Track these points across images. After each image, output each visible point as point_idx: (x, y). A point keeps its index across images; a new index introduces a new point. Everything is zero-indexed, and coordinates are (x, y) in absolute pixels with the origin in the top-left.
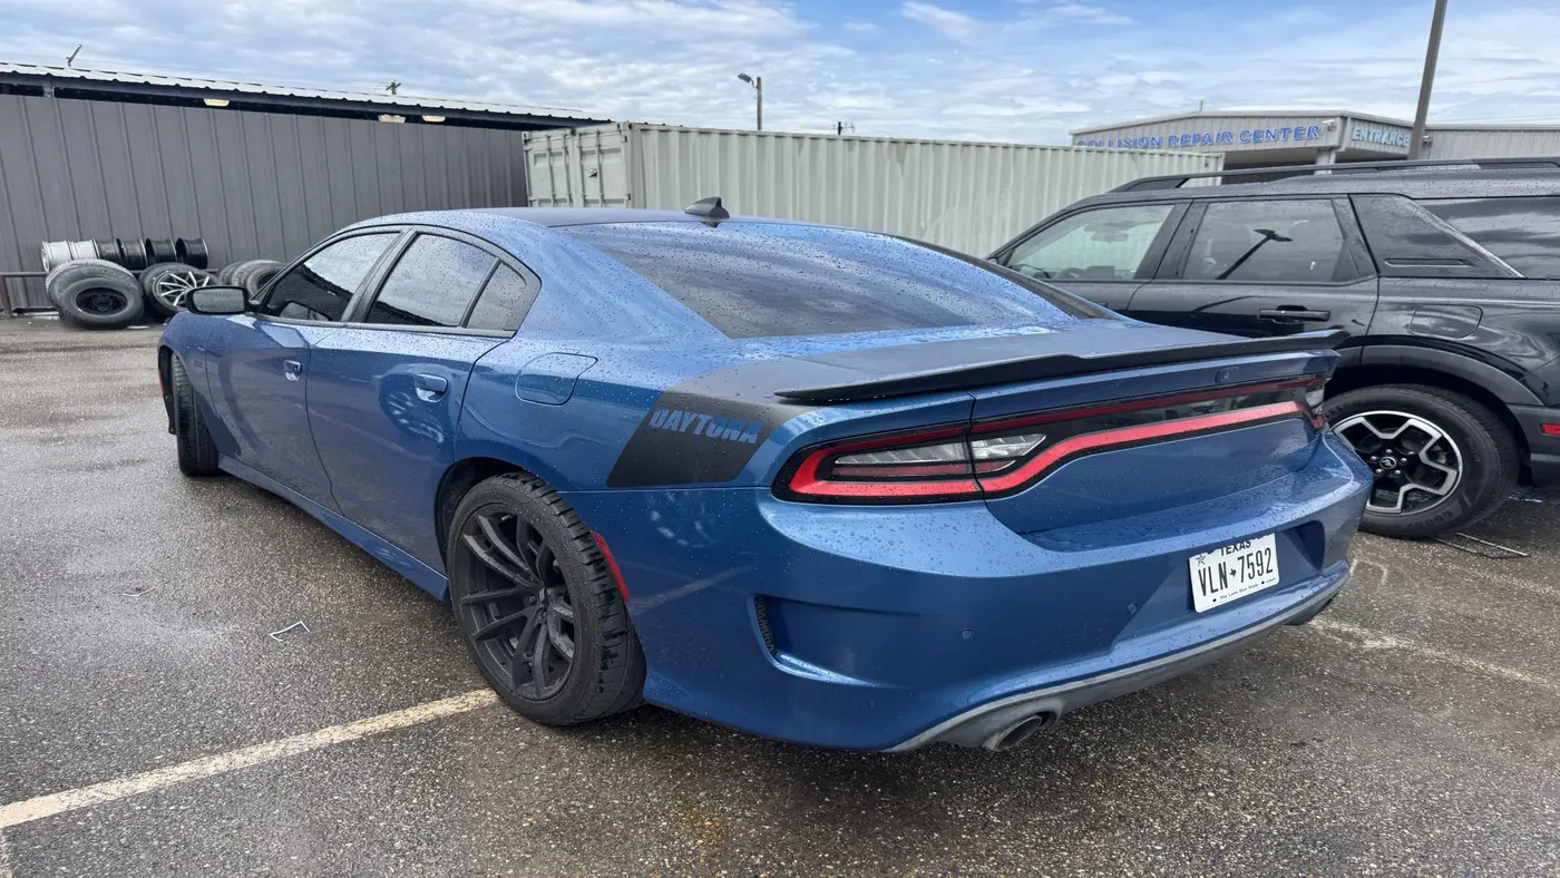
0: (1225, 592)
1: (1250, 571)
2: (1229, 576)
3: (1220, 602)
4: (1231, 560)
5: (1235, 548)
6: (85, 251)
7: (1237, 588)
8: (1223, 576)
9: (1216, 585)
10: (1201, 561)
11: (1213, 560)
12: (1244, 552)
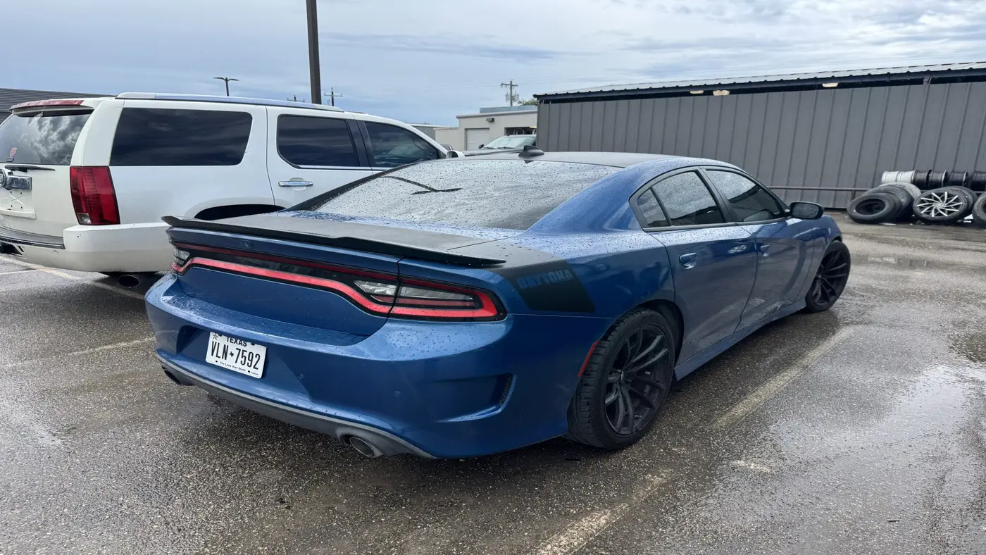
0: (224, 361)
1: (243, 359)
2: (229, 355)
3: (218, 364)
4: (233, 347)
5: (236, 341)
6: (905, 177)
7: (230, 363)
8: (225, 352)
9: (220, 354)
10: (215, 337)
11: (223, 341)
12: (242, 348)
